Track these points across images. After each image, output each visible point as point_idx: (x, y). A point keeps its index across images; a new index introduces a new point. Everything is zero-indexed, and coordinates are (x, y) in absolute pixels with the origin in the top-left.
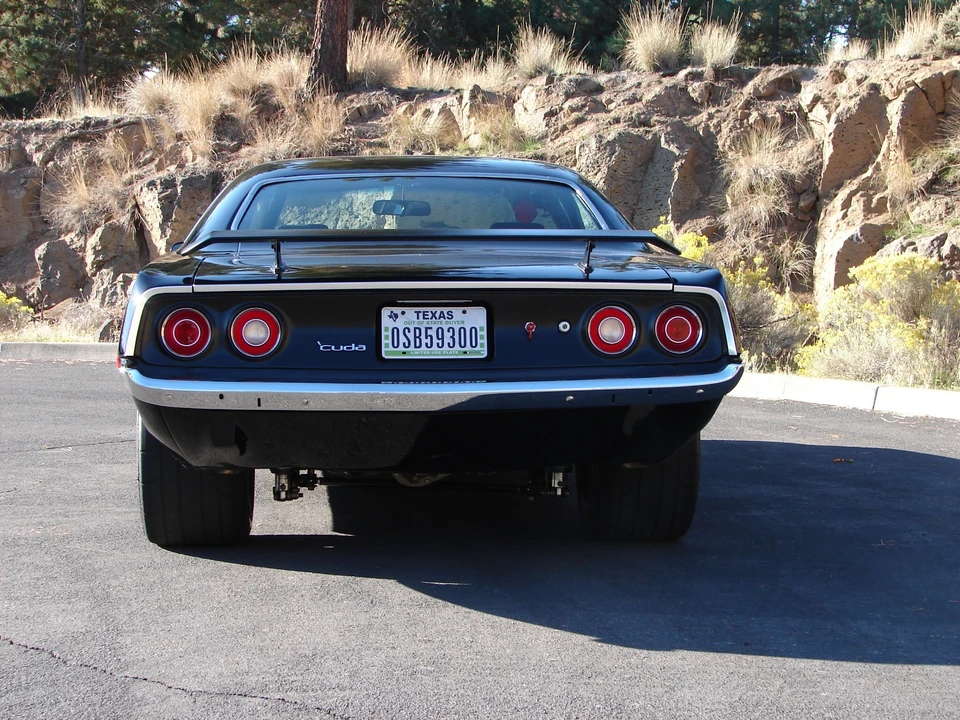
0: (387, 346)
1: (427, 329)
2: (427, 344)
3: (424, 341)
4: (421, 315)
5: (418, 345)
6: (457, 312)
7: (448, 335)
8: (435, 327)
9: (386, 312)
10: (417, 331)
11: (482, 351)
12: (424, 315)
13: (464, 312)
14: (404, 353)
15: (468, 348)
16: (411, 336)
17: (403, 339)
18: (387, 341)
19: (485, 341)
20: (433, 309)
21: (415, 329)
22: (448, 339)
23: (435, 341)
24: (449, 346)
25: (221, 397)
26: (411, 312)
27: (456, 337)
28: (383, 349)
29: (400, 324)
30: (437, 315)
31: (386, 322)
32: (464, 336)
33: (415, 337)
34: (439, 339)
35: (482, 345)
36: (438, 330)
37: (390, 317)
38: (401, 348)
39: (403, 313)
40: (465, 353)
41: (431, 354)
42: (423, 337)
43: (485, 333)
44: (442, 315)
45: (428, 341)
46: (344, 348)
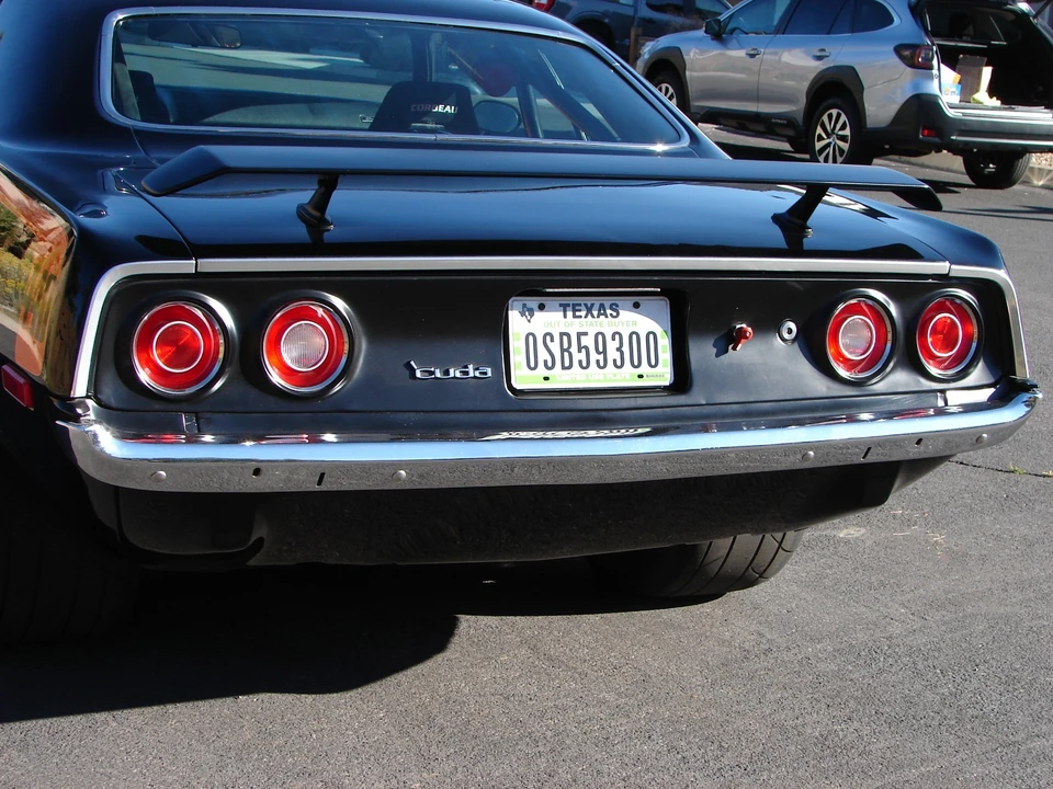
0: (519, 367)
1: (579, 335)
2: (580, 362)
3: (577, 356)
4: (569, 310)
5: (567, 364)
6: (624, 305)
7: (612, 346)
8: (592, 332)
9: (514, 307)
10: (565, 338)
11: (664, 375)
12: (574, 311)
13: (635, 306)
14: (546, 379)
15: (645, 369)
16: (555, 347)
17: (543, 355)
18: (519, 359)
19: (668, 356)
20: (589, 300)
21: (562, 334)
22: (613, 354)
23: (594, 356)
24: (615, 365)
25: (257, 472)
27: (626, 349)
28: (514, 373)
29: (538, 326)
30: (595, 311)
31: (517, 324)
32: (636, 347)
33: (563, 351)
34: (598, 352)
35: (666, 364)
36: (596, 336)
37: (522, 314)
38: (541, 371)
39: (541, 307)
40: (641, 376)
41: (588, 380)
42: (574, 349)
43: (667, 341)
44: (602, 311)
45: (583, 356)
46: (455, 373)
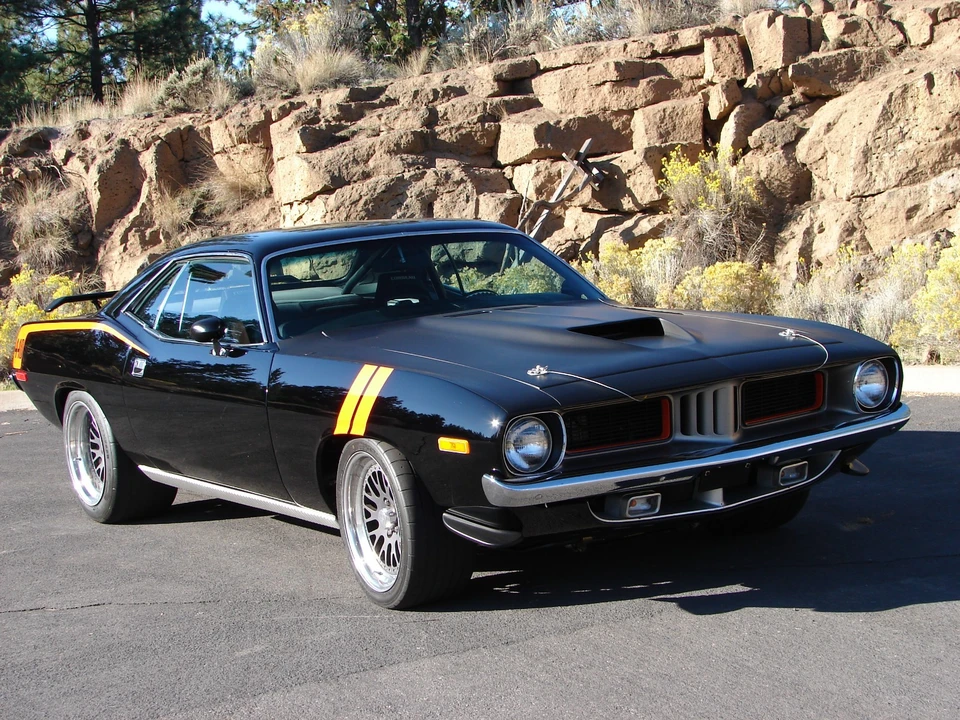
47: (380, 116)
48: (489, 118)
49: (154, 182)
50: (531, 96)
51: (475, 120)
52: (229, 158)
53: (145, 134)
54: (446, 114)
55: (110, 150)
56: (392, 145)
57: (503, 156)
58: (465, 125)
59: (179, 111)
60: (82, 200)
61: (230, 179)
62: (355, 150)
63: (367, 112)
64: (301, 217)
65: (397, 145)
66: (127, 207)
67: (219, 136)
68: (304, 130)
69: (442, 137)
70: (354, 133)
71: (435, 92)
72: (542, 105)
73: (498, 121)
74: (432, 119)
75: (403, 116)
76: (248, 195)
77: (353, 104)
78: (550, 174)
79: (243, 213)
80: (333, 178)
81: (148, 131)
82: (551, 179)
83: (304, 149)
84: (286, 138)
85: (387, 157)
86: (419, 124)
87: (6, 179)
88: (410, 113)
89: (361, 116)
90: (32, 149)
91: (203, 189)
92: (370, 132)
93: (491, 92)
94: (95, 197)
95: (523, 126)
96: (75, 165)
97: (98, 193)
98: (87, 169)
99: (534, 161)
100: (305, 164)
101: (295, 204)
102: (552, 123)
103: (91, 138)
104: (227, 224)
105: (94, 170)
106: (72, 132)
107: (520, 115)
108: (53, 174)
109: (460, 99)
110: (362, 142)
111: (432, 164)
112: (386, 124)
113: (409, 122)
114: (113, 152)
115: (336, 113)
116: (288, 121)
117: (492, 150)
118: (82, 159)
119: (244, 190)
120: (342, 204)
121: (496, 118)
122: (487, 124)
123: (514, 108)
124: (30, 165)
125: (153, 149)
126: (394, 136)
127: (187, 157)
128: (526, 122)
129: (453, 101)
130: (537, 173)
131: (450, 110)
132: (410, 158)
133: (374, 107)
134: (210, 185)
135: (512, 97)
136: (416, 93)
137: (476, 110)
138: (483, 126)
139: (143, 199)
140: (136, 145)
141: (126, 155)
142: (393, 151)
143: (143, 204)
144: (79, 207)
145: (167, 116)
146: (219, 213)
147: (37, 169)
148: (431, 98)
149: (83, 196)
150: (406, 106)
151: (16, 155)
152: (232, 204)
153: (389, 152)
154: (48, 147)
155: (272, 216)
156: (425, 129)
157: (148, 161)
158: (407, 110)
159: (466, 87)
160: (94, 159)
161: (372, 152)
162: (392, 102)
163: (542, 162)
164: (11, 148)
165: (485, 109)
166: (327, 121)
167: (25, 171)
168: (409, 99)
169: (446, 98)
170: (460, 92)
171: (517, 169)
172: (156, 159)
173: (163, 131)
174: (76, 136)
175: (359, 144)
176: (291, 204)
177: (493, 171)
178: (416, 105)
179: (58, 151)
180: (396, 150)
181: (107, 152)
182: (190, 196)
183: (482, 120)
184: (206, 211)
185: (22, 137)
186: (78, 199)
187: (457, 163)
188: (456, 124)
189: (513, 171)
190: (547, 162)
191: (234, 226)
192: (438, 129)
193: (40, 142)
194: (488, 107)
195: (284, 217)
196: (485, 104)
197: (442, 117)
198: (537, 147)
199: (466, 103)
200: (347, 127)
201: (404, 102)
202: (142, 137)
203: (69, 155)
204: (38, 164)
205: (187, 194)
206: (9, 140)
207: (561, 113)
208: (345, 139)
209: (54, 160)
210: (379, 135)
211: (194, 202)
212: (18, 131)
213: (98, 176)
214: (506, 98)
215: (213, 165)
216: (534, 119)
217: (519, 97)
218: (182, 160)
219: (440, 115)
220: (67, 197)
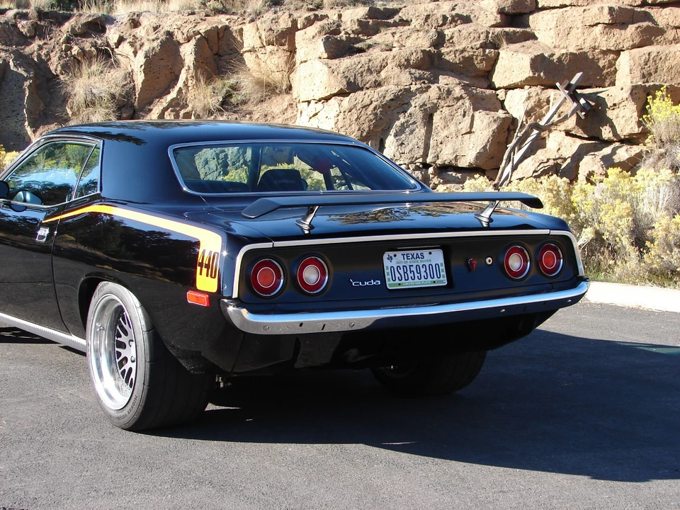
0: (389, 280)
1: (410, 266)
2: (411, 277)
3: (410, 275)
4: (405, 256)
5: (407, 278)
6: (426, 253)
7: (423, 270)
8: (415, 265)
9: (385, 256)
10: (405, 268)
11: (443, 281)
12: (407, 257)
13: (430, 253)
14: (399, 284)
15: (436, 279)
16: (401, 272)
17: (397, 275)
18: (389, 277)
19: (444, 273)
20: (412, 252)
21: (403, 266)
22: (423, 274)
23: (416, 275)
24: (425, 278)
25: (301, 325)
26: (399, 254)
27: (428, 271)
28: (387, 283)
29: (394, 263)
30: (415, 256)
31: (387, 263)
32: (432, 270)
33: (404, 273)
34: (418, 273)
35: (444, 277)
36: (416, 267)
37: (388, 259)
38: (397, 281)
39: (395, 256)
40: (434, 282)
41: (415, 285)
42: (409, 272)
43: (444, 268)
44: (418, 257)
45: (412, 275)
46: (366, 283)
47: (393, 34)
48: (490, 45)
49: (191, 71)
50: (528, 30)
51: (478, 46)
52: (257, 56)
53: (188, 28)
54: (452, 38)
55: (157, 39)
56: (404, 60)
57: (499, 79)
58: (468, 49)
59: (218, 12)
60: (129, 79)
61: (256, 75)
62: (370, 61)
63: (382, 29)
64: (316, 114)
65: (408, 60)
66: (166, 90)
67: (250, 37)
68: (327, 39)
69: (447, 58)
70: (370, 46)
71: (445, 18)
72: (536, 38)
73: (498, 48)
74: (440, 41)
75: (414, 36)
76: (270, 90)
77: (371, 21)
78: (540, 100)
79: (265, 105)
80: (349, 83)
81: (190, 26)
82: (539, 104)
83: (326, 56)
84: (310, 44)
85: (397, 70)
86: (428, 45)
87: (67, 55)
88: (421, 34)
89: (376, 32)
90: (90, 31)
91: (232, 81)
92: (383, 47)
93: (494, 23)
94: (139, 78)
95: (520, 55)
96: (125, 48)
97: (143, 75)
98: (135, 53)
99: (527, 87)
100: (326, 68)
101: (313, 102)
102: (546, 55)
103: (141, 28)
104: (250, 113)
105: (141, 54)
106: (126, 20)
107: (518, 45)
108: (106, 54)
109: (465, 26)
110: (376, 54)
111: (436, 81)
112: (398, 41)
113: (419, 42)
114: (159, 41)
115: (356, 27)
116: (312, 30)
117: (489, 73)
118: (132, 44)
119: (268, 85)
120: (355, 106)
121: (496, 46)
122: (487, 51)
123: (512, 39)
124: (87, 44)
125: (193, 42)
126: (405, 52)
127: (221, 52)
128: (524, 52)
129: (460, 27)
130: (529, 98)
131: (456, 35)
132: (418, 73)
133: (389, 25)
134: (238, 78)
135: (512, 29)
136: (428, 17)
137: (479, 37)
138: (484, 51)
139: (180, 84)
140: (179, 37)
141: (170, 45)
142: (403, 65)
143: (180, 88)
144: (125, 85)
145: (207, 15)
146: (244, 102)
147: (93, 49)
148: (441, 22)
149: (130, 75)
150: (418, 27)
151: (76, 35)
152: (257, 96)
153: (399, 66)
154: (104, 30)
155: (290, 111)
156: (432, 49)
157: (188, 52)
158: (418, 31)
159: (472, 16)
160: (142, 45)
161: (384, 64)
162: (405, 23)
163: (533, 88)
164: (73, 29)
165: (487, 37)
166: (346, 33)
167: (82, 49)
168: (421, 21)
169: (454, 24)
170: (466, 20)
171: (510, 92)
172: (195, 51)
173: (203, 28)
174: (128, 25)
175: (374, 56)
176: (309, 102)
177: (488, 92)
178: (426, 28)
179: (112, 35)
180: (406, 65)
181: (153, 40)
182: (222, 85)
183: (484, 46)
184: (233, 100)
185: (83, 20)
186: (126, 79)
187: (457, 81)
188: (461, 47)
189: (506, 94)
190: (538, 89)
191: (256, 116)
192: (443, 50)
193: (98, 27)
194: (490, 35)
195: (301, 113)
196: (488, 33)
197: (449, 40)
198: (531, 74)
199: (471, 30)
200: (364, 40)
201: (415, 23)
202: (185, 31)
203: (121, 40)
204: (95, 45)
205: (218, 83)
206: (72, 21)
207: (555, 47)
208: (361, 51)
209: (108, 42)
210: (391, 50)
211: (224, 91)
212: (80, 15)
213: (144, 60)
214: (507, 29)
215: (242, 61)
216: (530, 50)
217: (518, 30)
218: (217, 54)
219: (447, 38)
220: (116, 76)
